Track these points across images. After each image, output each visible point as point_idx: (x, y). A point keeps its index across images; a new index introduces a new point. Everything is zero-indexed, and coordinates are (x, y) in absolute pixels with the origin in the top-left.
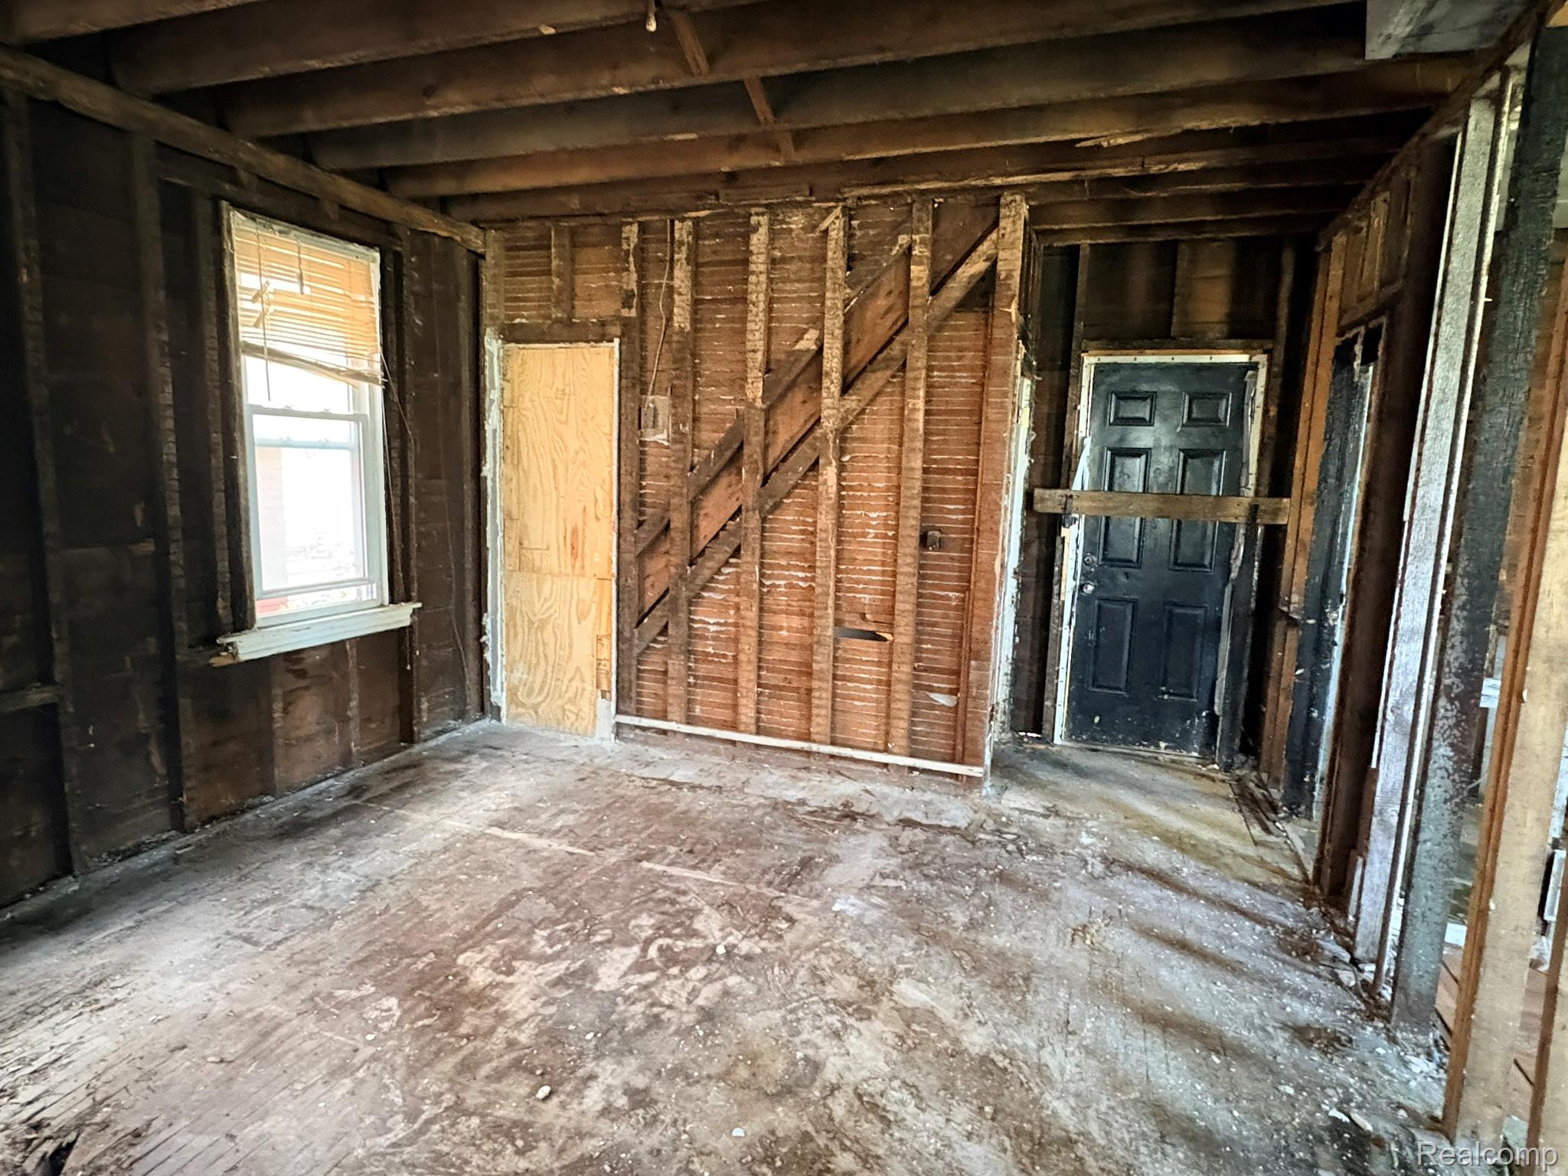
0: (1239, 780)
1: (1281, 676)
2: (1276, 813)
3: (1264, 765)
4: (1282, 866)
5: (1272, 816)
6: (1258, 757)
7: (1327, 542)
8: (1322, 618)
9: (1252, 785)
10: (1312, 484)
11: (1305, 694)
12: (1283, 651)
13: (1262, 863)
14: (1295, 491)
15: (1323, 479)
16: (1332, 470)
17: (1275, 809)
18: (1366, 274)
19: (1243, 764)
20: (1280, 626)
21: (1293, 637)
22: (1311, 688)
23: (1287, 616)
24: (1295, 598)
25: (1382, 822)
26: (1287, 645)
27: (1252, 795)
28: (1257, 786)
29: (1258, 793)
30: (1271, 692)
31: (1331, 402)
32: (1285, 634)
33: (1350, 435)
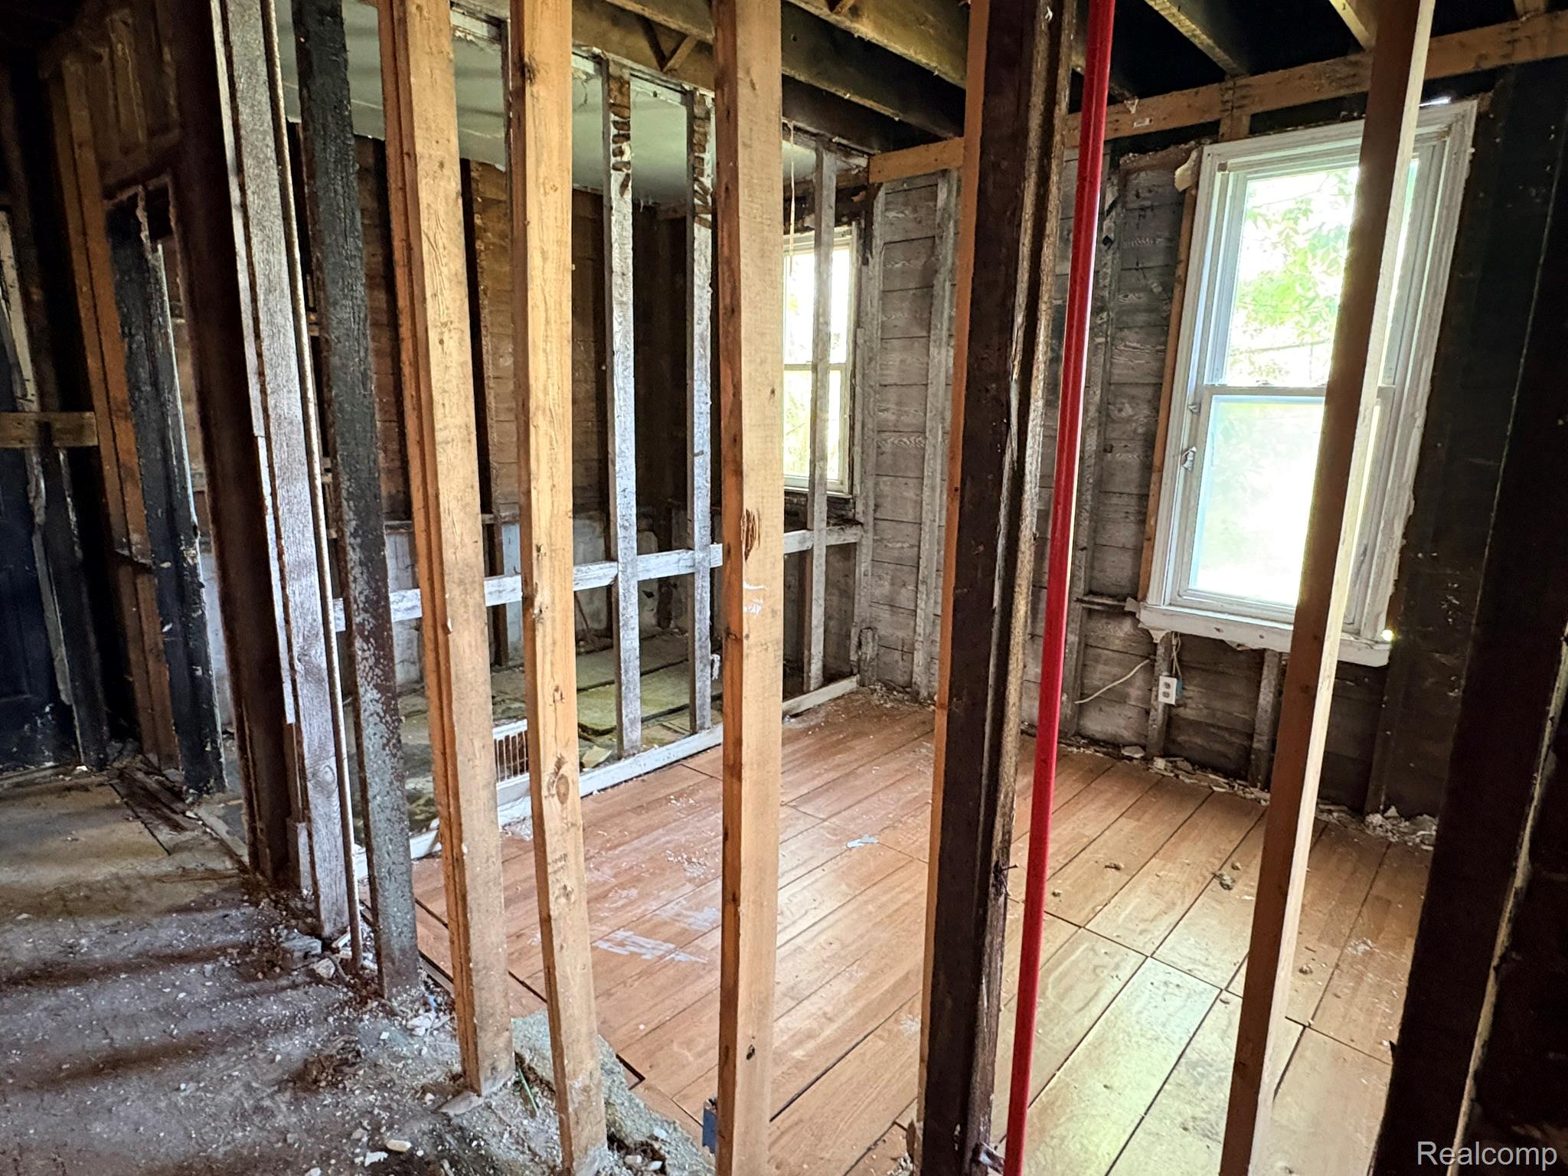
0: (121, 774)
1: (142, 634)
2: (183, 801)
3: (148, 744)
4: (211, 865)
5: (179, 806)
6: (138, 738)
7: (160, 467)
8: (178, 558)
9: (140, 775)
10: (120, 392)
11: (180, 652)
12: (138, 606)
13: (185, 875)
14: (99, 402)
15: (134, 386)
16: (144, 374)
17: (179, 796)
18: (123, 118)
19: (120, 753)
20: (124, 574)
21: (146, 587)
22: (187, 644)
23: (129, 561)
24: (135, 537)
25: (318, 784)
26: (141, 596)
27: (144, 788)
28: (147, 773)
29: (151, 782)
30: (133, 656)
31: (119, 287)
32: (135, 585)
33: (155, 330)
